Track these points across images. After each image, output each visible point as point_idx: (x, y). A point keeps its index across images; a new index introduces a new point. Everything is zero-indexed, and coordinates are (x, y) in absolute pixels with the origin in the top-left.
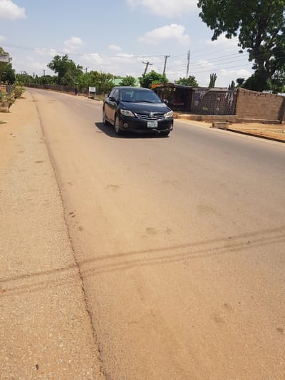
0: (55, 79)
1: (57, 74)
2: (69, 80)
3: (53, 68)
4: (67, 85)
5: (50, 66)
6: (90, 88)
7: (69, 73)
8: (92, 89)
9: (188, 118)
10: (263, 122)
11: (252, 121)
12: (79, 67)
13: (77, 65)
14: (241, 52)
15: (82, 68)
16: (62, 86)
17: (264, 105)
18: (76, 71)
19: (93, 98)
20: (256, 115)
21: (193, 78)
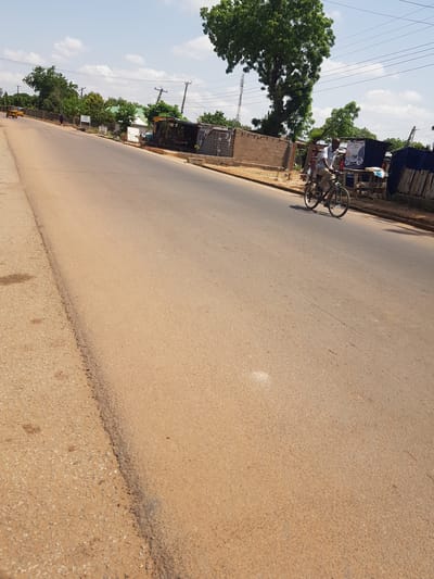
0: (34, 101)
1: (38, 94)
2: (56, 104)
3: (32, 84)
4: (52, 110)
5: (27, 80)
6: (82, 117)
7: (56, 93)
8: (86, 119)
9: (175, 155)
10: (264, 168)
11: (251, 166)
12: (71, 85)
13: (69, 82)
14: (263, 89)
15: (76, 86)
16: (44, 112)
17: (266, 149)
18: (67, 90)
19: (83, 130)
20: (257, 159)
21: (221, 115)
